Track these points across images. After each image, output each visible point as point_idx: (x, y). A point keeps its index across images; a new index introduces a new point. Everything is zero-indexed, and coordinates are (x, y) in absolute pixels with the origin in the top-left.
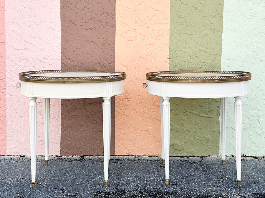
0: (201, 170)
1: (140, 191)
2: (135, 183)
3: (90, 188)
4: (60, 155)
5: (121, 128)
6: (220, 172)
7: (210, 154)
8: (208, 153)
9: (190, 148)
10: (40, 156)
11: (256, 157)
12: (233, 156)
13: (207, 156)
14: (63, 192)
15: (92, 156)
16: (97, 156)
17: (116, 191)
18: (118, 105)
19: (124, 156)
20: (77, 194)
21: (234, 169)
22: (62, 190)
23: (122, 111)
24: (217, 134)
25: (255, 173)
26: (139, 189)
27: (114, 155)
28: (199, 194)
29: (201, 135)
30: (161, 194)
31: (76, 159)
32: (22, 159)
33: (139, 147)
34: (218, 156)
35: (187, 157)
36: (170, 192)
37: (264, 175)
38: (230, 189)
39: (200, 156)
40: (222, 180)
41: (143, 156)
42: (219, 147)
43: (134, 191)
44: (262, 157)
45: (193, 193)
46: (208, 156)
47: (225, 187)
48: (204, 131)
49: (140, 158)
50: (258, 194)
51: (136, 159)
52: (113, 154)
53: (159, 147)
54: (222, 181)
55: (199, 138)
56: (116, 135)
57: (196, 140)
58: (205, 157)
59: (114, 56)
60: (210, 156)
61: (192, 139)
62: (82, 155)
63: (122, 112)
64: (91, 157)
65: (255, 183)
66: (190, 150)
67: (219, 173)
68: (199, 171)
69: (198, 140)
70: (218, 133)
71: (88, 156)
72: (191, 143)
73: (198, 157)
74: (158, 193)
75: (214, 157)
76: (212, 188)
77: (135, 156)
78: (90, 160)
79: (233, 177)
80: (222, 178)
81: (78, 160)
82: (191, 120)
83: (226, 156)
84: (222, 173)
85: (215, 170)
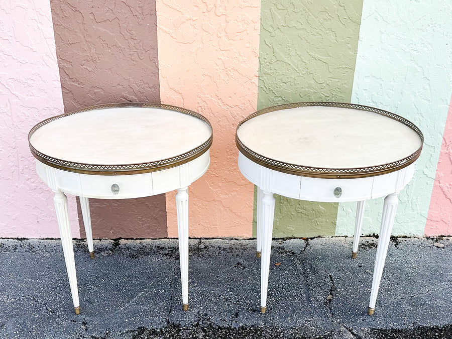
0: (301, 273)
1: (202, 327)
2: (196, 308)
3: (127, 320)
4: (80, 238)
6: (330, 276)
7: (320, 234)
8: (317, 233)
9: (289, 227)
10: (49, 239)
11: (395, 237)
13: (314, 238)
14: (86, 330)
15: (132, 239)
16: (139, 239)
17: (166, 328)
20: (107, 334)
21: (353, 270)
22: (84, 324)
25: (385, 279)
26: (200, 323)
27: (166, 238)
28: (291, 332)
29: (307, 206)
30: (234, 333)
31: (107, 247)
32: (21, 246)
33: (207, 226)
34: (332, 237)
35: (283, 239)
36: (246, 329)
37: (397, 284)
39: (304, 237)
40: (330, 297)
41: (213, 238)
42: (335, 225)
43: (193, 326)
44: (403, 237)
45: (282, 332)
46: (317, 237)
47: (332, 315)
49: (207, 242)
50: (381, 330)
51: (202, 246)
52: (166, 236)
53: (239, 225)
54: (330, 300)
55: (304, 212)
56: (168, 208)
57: (299, 215)
58: (312, 239)
59: (157, 75)
60: (319, 237)
61: (293, 213)
62: (115, 237)
64: (130, 240)
66: (289, 229)
67: (328, 280)
68: (298, 275)
69: (302, 214)
71: (125, 239)
72: (291, 219)
73: (300, 238)
74: (229, 332)
75: (327, 239)
76: (312, 319)
77: (200, 239)
78: (128, 248)
79: (348, 291)
80: (330, 294)
81: (110, 249)
83: (346, 237)
84: (333, 281)
85: (324, 272)
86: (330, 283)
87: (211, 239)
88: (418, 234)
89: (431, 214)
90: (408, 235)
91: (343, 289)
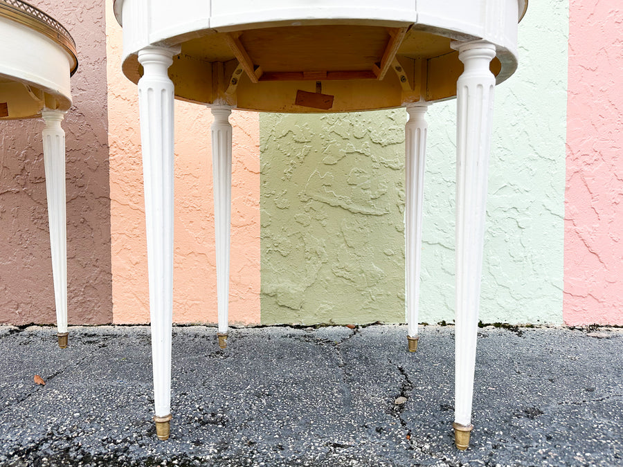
0: (338, 364)
5: (129, 247)
6: (400, 369)
7: (377, 320)
8: (373, 315)
9: (323, 303)
11: (512, 327)
12: (444, 324)
13: (369, 325)
18: (118, 181)
19: (139, 325)
21: (446, 360)
23: (131, 201)
24: (399, 261)
25: (519, 373)
27: (109, 324)
29: (351, 265)
33: (181, 301)
34: (401, 325)
35: (315, 327)
37: (551, 380)
38: (427, 446)
39: (351, 324)
40: (401, 400)
42: (404, 300)
44: (528, 326)
46: (373, 324)
47: (409, 434)
48: (359, 254)
52: (109, 322)
53: (236, 301)
54: (401, 406)
55: (348, 275)
56: (115, 266)
57: (339, 280)
58: (364, 327)
60: (377, 323)
61: (328, 278)
62: (23, 323)
63: (131, 203)
65: (531, 414)
66: (322, 308)
67: (395, 374)
68: (332, 366)
69: (344, 280)
70: (400, 258)
71: (39, 325)
72: (326, 288)
73: (344, 326)
75: (391, 326)
76: (353, 443)
79: (442, 390)
80: (402, 395)
82: (324, 222)
83: (426, 324)
84: (406, 375)
85: (386, 362)
86: (400, 378)
87: (189, 326)
88: (554, 322)
89: (570, 282)
90: (535, 323)
91: (430, 388)
